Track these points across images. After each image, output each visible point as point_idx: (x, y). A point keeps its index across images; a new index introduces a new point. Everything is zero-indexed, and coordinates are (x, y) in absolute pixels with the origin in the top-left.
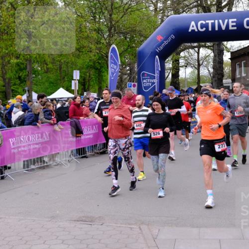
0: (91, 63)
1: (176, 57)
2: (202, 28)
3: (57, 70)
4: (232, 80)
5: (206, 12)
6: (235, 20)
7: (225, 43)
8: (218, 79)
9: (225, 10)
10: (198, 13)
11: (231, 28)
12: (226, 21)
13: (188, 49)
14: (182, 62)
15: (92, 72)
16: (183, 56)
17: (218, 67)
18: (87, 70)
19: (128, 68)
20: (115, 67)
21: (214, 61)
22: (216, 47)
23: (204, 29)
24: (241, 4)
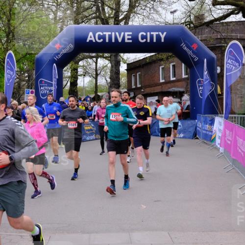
1: (74, 66)
2: (99, 39)
5: (105, 24)
6: (131, 33)
7: (122, 54)
9: (122, 23)
10: (97, 24)
11: (126, 41)
12: (122, 34)
13: (87, 59)
14: (80, 71)
16: (82, 65)
17: (114, 76)
19: (26, 75)
20: (12, 73)
21: (111, 71)
22: (113, 58)
23: (102, 40)
24: (136, 19)
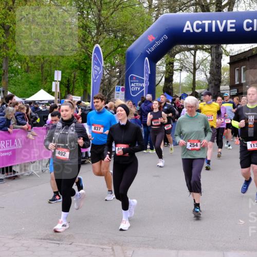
0: (76, 63)
1: (170, 59)
2: (198, 28)
3: (39, 69)
4: (230, 87)
6: (234, 21)
7: (224, 46)
8: (216, 85)
9: (225, 10)
10: (196, 12)
11: (229, 30)
12: (224, 22)
13: (184, 51)
14: (177, 65)
15: (78, 73)
16: (178, 58)
17: (215, 71)
18: (72, 71)
19: (118, 70)
20: (98, 69)
21: (212, 65)
22: (214, 50)
23: (200, 30)
